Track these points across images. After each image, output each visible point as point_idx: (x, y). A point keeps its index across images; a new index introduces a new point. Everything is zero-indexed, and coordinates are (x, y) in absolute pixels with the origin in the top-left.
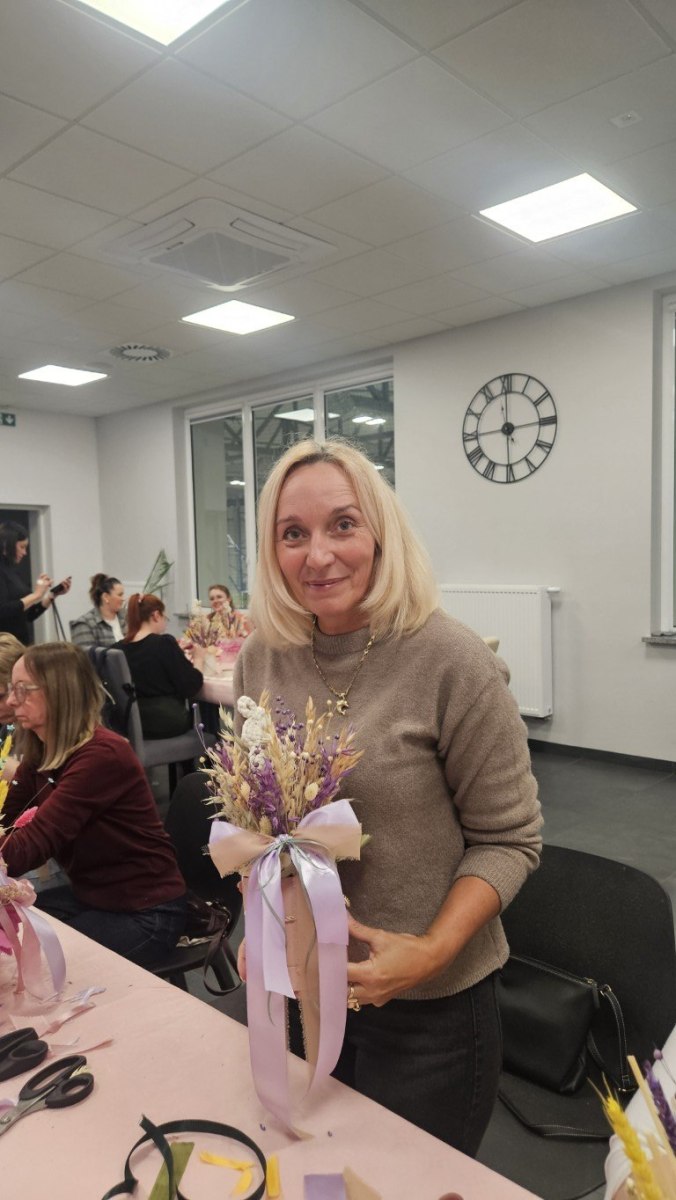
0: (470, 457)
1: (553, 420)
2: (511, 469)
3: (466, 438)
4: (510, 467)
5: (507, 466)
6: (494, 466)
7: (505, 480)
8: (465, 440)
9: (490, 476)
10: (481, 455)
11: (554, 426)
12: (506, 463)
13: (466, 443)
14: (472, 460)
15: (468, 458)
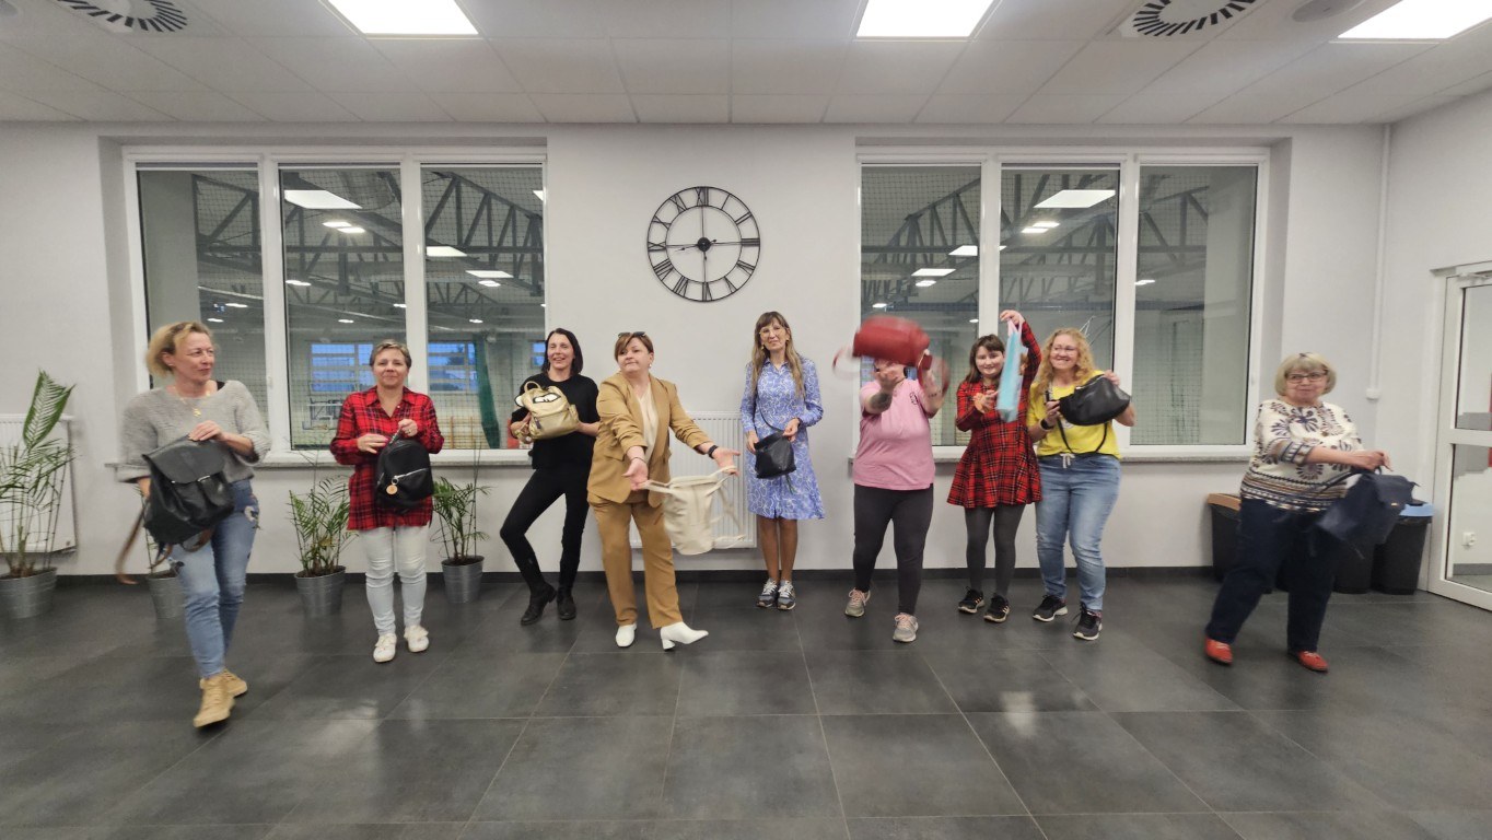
0: (657, 269)
1: (756, 242)
2: (708, 286)
3: (651, 248)
4: (706, 285)
5: (703, 284)
6: (687, 282)
7: (700, 298)
8: (649, 251)
9: (682, 293)
10: (671, 270)
11: (756, 248)
12: (701, 280)
13: (652, 254)
14: (658, 274)
15: (654, 270)
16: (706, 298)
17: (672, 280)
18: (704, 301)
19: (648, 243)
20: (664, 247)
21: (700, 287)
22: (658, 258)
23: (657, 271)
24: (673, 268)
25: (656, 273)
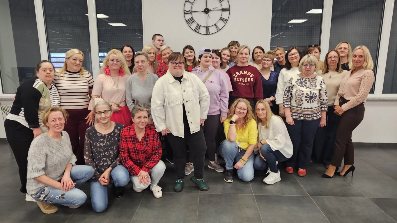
2: (208, 28)
3: (185, 12)
4: (207, 28)
5: (206, 27)
6: (200, 27)
9: (198, 31)
11: (228, 12)
13: (185, 15)
14: (188, 23)
15: (187, 22)
16: (208, 33)
17: (194, 26)
18: (206, 34)
19: (184, 10)
20: (190, 12)
21: (205, 29)
22: (188, 17)
23: (188, 22)
24: (194, 21)
25: (187, 23)
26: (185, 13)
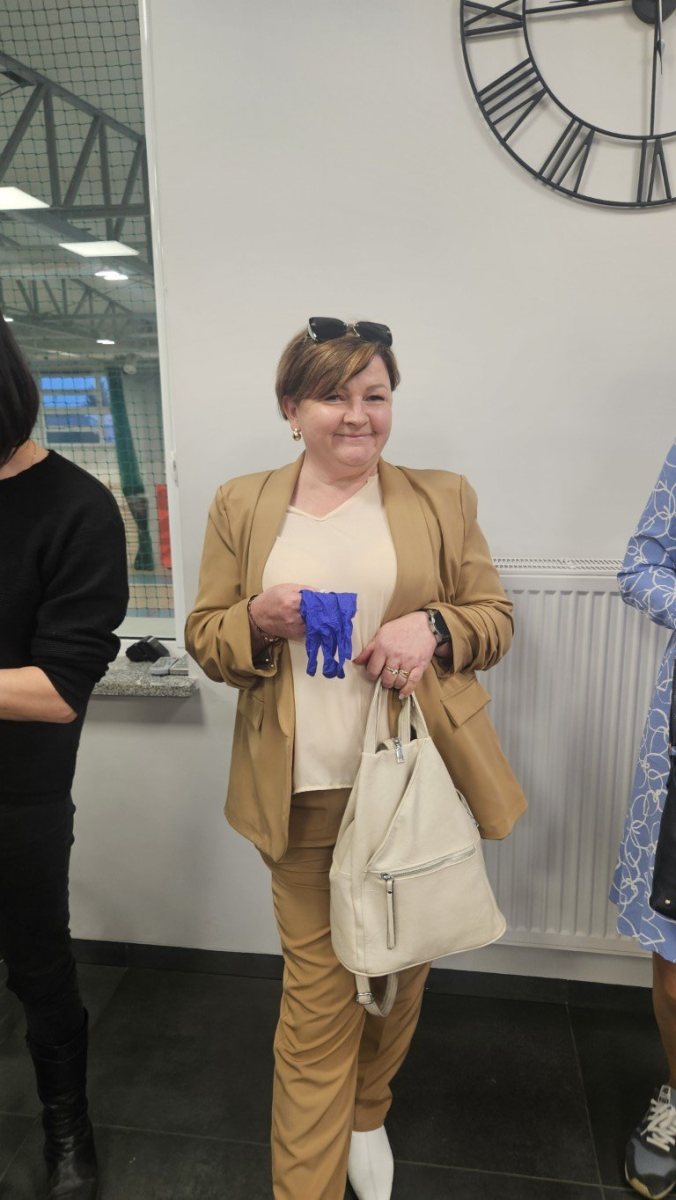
0: (487, 101)
2: (659, 151)
3: (473, 22)
4: (653, 146)
5: (644, 139)
6: (588, 141)
7: (628, 196)
8: (467, 34)
9: (568, 184)
10: (537, 99)
12: (638, 128)
13: (476, 48)
14: (494, 117)
15: (482, 104)
16: (651, 195)
17: (539, 136)
18: (641, 204)
19: (465, 6)
20: (517, 19)
21: (630, 154)
22: (496, 58)
23: (488, 107)
24: (546, 89)
25: (487, 115)
26: (473, 27)
